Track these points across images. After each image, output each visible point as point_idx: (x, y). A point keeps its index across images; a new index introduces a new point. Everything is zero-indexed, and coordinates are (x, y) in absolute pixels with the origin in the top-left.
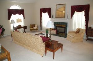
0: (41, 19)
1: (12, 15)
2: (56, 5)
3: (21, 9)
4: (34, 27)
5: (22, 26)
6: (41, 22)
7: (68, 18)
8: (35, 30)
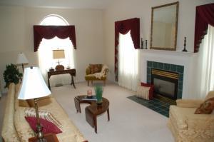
0: (116, 52)
1: (43, 39)
2: (153, 8)
3: (68, 25)
4: (100, 71)
5: (65, 69)
6: (116, 60)
7: (185, 50)
8: (98, 79)
